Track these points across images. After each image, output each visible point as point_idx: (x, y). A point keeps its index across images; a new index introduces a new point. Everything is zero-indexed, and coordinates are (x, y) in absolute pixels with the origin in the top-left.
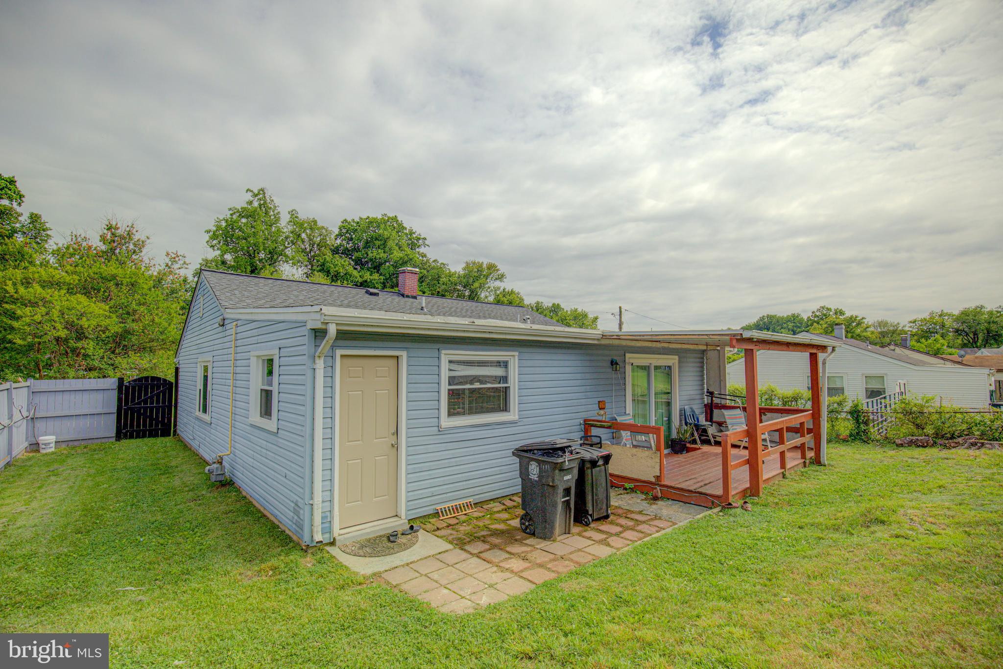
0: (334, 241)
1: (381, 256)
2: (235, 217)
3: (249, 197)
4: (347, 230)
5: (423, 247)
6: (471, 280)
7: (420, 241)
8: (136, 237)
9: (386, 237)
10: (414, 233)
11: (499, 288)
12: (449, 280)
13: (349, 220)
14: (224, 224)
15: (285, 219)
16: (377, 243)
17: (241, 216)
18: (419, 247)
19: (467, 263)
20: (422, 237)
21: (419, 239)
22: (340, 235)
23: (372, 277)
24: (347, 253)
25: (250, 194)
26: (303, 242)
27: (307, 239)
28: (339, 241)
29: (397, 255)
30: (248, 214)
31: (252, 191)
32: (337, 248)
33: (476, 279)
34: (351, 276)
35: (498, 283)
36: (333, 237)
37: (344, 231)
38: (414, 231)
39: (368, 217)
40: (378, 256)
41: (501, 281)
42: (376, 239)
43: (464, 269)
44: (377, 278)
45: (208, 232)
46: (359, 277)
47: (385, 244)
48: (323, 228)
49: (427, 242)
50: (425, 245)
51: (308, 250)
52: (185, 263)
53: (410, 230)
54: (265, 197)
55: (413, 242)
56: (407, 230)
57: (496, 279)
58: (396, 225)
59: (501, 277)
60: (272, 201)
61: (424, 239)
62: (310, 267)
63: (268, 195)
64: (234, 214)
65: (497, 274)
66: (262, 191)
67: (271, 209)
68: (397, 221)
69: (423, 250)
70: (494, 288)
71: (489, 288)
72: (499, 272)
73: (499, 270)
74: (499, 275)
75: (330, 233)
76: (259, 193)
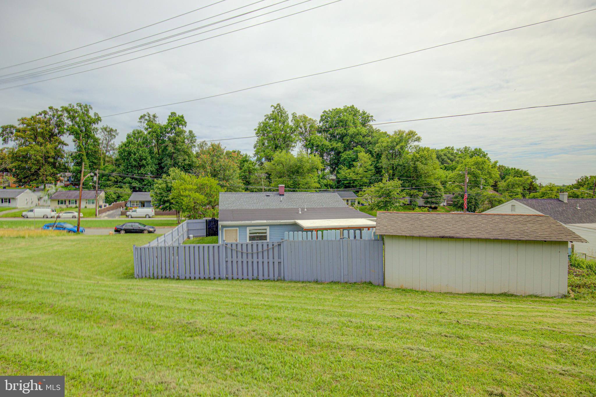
0: (319, 124)
1: (343, 132)
2: (267, 120)
3: (273, 109)
4: (325, 117)
5: (371, 121)
6: (395, 143)
7: (369, 118)
9: (346, 119)
10: (366, 113)
11: (418, 146)
12: (381, 145)
13: (327, 110)
14: (262, 125)
15: (290, 118)
16: (341, 124)
17: (270, 119)
18: (369, 121)
20: (371, 115)
21: (369, 116)
22: (322, 120)
23: (337, 145)
24: (326, 130)
25: (273, 108)
26: (301, 128)
27: (303, 127)
28: (321, 124)
29: (352, 130)
30: (273, 117)
31: (273, 106)
32: (321, 129)
33: (401, 141)
34: (325, 145)
35: (416, 143)
36: (318, 122)
39: (336, 109)
40: (341, 132)
41: (419, 142)
42: (341, 122)
44: (340, 145)
45: (255, 130)
46: (330, 146)
47: (345, 124)
49: (374, 118)
50: (373, 120)
51: (304, 132)
53: (363, 112)
54: (280, 108)
55: (365, 119)
56: (361, 112)
57: (415, 141)
58: (353, 111)
59: (418, 139)
60: (284, 109)
61: (372, 116)
62: (305, 142)
63: (281, 107)
64: (266, 118)
65: (415, 137)
66: (278, 105)
67: (283, 113)
68: (354, 108)
69: (371, 123)
70: (414, 146)
71: (411, 146)
72: (416, 136)
73: (416, 134)
74: (416, 138)
75: (315, 121)
76: (277, 107)
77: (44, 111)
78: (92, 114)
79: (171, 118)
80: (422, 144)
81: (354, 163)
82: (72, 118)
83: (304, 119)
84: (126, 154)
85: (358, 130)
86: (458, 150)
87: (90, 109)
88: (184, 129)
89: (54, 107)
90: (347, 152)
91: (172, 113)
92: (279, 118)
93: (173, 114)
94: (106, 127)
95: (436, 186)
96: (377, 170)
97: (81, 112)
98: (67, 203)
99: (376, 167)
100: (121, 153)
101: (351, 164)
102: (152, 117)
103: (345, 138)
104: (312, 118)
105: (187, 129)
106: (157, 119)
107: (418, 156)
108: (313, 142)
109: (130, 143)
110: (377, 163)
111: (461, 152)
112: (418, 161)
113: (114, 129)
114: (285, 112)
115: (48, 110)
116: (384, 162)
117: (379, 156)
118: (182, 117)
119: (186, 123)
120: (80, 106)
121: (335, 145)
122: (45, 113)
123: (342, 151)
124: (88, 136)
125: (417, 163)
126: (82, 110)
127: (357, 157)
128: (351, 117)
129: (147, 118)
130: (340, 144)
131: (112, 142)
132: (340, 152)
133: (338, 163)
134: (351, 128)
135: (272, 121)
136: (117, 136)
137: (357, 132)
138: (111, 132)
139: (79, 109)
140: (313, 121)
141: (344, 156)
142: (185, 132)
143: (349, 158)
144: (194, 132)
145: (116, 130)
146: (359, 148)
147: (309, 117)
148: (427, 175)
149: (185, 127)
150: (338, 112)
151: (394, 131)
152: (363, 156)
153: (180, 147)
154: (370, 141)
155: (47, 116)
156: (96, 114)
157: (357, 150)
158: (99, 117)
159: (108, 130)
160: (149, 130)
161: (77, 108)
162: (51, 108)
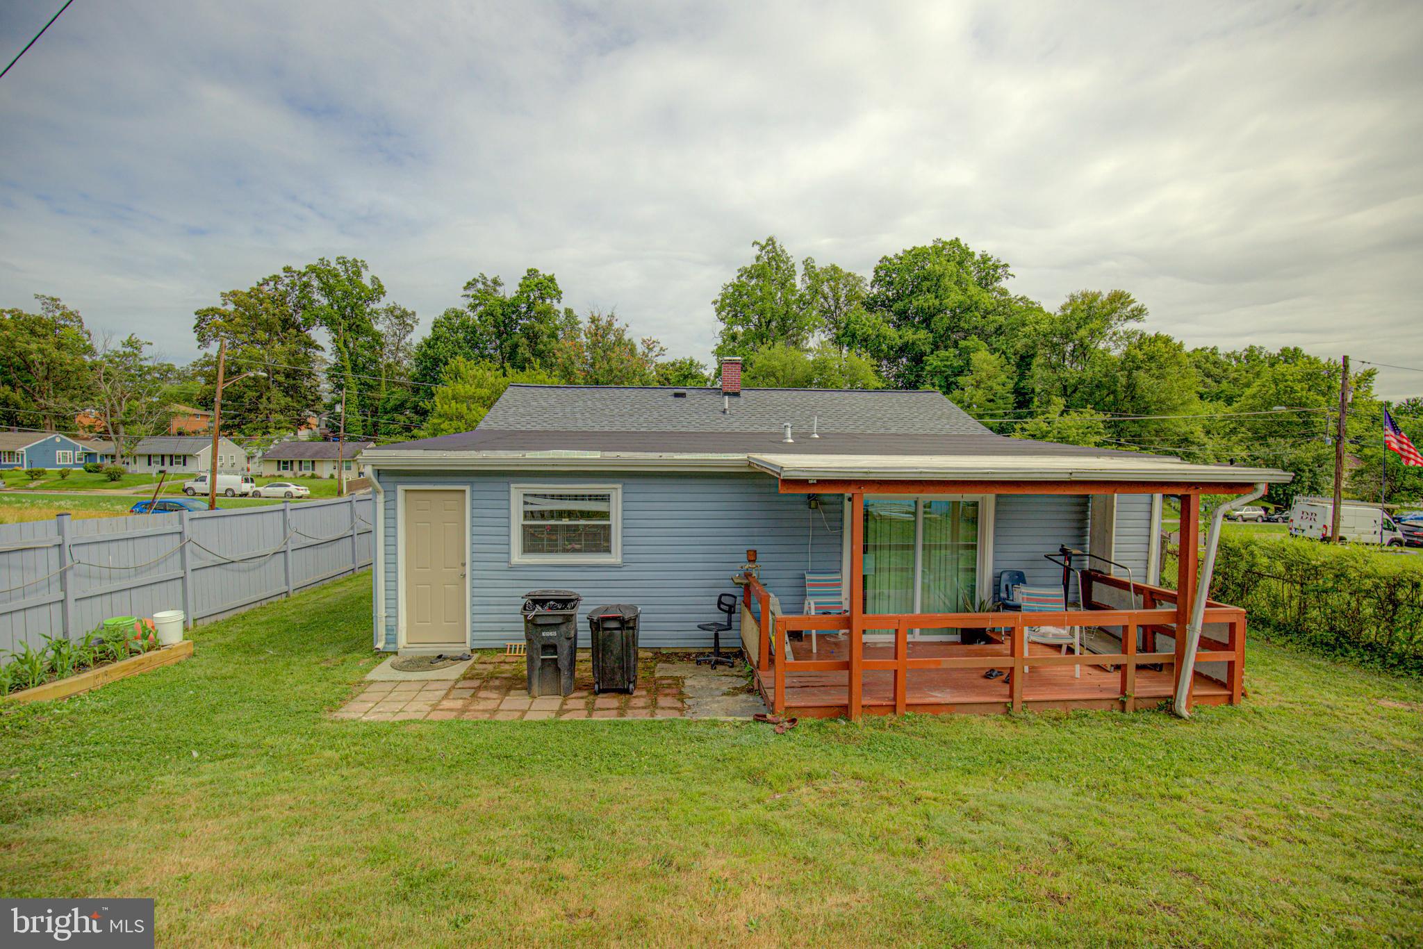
0: (869, 290)
1: (931, 304)
2: (743, 279)
3: (756, 250)
4: (886, 272)
5: (1004, 279)
6: (1074, 325)
7: (1000, 271)
8: (616, 326)
9: (938, 273)
10: (989, 260)
11: (1135, 333)
12: (1035, 330)
13: (890, 255)
14: (731, 290)
15: (800, 271)
16: (926, 284)
17: (750, 277)
18: (998, 279)
19: (1072, 296)
20: (1002, 263)
21: (997, 267)
22: (877, 280)
23: (915, 337)
24: (886, 304)
25: (757, 248)
26: (826, 299)
27: (831, 295)
28: (875, 291)
29: (954, 297)
30: (757, 273)
31: (758, 244)
32: (874, 300)
33: (1087, 320)
34: (885, 338)
35: (1132, 325)
36: (868, 283)
37: (882, 273)
38: (989, 256)
39: (914, 248)
40: (926, 305)
41: (1139, 320)
42: (926, 279)
43: (1063, 309)
44: (922, 337)
45: (715, 303)
46: (898, 338)
47: (937, 285)
48: (849, 275)
49: (1010, 271)
50: (1008, 276)
51: (833, 308)
52: (661, 349)
53: (982, 256)
54: (774, 248)
55: (988, 274)
56: (977, 257)
57: (1128, 318)
58: (957, 253)
59: (1138, 314)
60: (783, 251)
61: (1006, 266)
62: (835, 331)
63: (777, 245)
64: (742, 276)
65: (1129, 309)
66: (771, 241)
67: (783, 261)
68: (959, 246)
69: (1004, 284)
70: (1125, 333)
71: (1115, 334)
72: (1133, 306)
73: (1133, 301)
74: (1133, 311)
75: (861, 280)
76: (767, 244)
77: (275, 276)
78: (366, 280)
79: (528, 283)
80: (1148, 327)
81: (961, 380)
82: (328, 290)
83: (834, 273)
84: (429, 364)
85: (970, 297)
86: (1228, 356)
87: (363, 270)
88: (556, 306)
89: (294, 268)
90: (942, 353)
91: (529, 271)
92: (771, 272)
93: (532, 273)
94: (394, 308)
95: (1191, 438)
96: (1021, 398)
97: (343, 276)
98: (296, 466)
99: (1017, 391)
100: (419, 362)
101: (952, 382)
102: (489, 283)
103: (936, 318)
104: (852, 272)
105: (560, 307)
106: (502, 288)
107: (1140, 355)
108: (854, 329)
109: (437, 339)
110: (1020, 380)
111: (1238, 360)
112: (1138, 368)
113: (409, 311)
114: (788, 258)
115: (282, 275)
116: (1039, 376)
117: (1024, 362)
118: (552, 280)
119: (560, 293)
120: (344, 263)
121: (909, 335)
122: (276, 279)
123: (928, 351)
124: (357, 328)
125: (1135, 373)
126: (347, 271)
127: (968, 363)
128: (952, 267)
129: (480, 286)
130: (922, 334)
131: (407, 339)
132: (923, 354)
133: (918, 381)
134: (952, 295)
135: (753, 282)
136: (416, 327)
137: (969, 302)
138: (403, 318)
139: (340, 269)
140: (854, 278)
141: (933, 361)
142: (557, 313)
143: (945, 366)
144: (576, 312)
145: (414, 313)
146: (973, 341)
147: (846, 270)
148: (1164, 407)
149: (559, 302)
150: (918, 255)
151: (1068, 294)
152: (985, 361)
153: (544, 348)
154: (1001, 326)
155: (280, 287)
156: (375, 280)
157: (967, 347)
158: (380, 286)
159: (397, 313)
160: (481, 309)
161: (338, 267)
162: (287, 270)
